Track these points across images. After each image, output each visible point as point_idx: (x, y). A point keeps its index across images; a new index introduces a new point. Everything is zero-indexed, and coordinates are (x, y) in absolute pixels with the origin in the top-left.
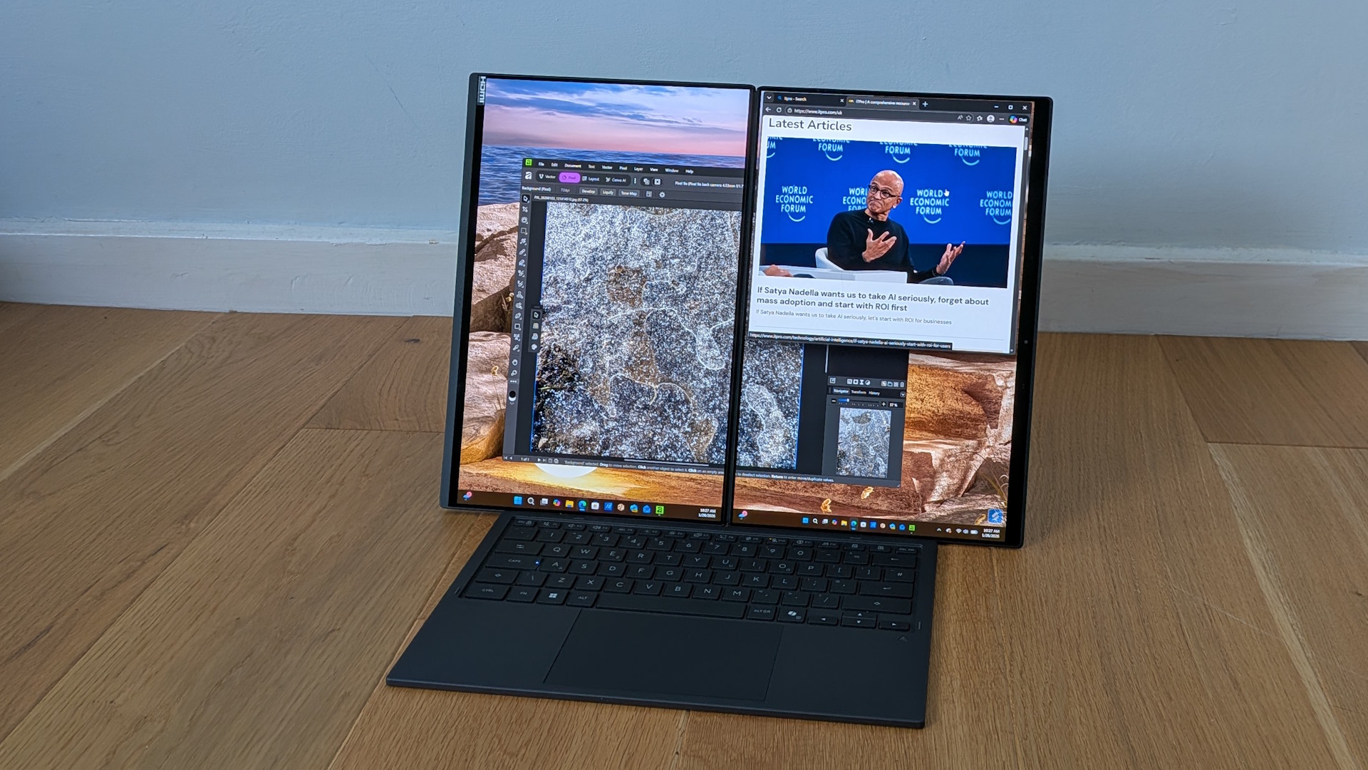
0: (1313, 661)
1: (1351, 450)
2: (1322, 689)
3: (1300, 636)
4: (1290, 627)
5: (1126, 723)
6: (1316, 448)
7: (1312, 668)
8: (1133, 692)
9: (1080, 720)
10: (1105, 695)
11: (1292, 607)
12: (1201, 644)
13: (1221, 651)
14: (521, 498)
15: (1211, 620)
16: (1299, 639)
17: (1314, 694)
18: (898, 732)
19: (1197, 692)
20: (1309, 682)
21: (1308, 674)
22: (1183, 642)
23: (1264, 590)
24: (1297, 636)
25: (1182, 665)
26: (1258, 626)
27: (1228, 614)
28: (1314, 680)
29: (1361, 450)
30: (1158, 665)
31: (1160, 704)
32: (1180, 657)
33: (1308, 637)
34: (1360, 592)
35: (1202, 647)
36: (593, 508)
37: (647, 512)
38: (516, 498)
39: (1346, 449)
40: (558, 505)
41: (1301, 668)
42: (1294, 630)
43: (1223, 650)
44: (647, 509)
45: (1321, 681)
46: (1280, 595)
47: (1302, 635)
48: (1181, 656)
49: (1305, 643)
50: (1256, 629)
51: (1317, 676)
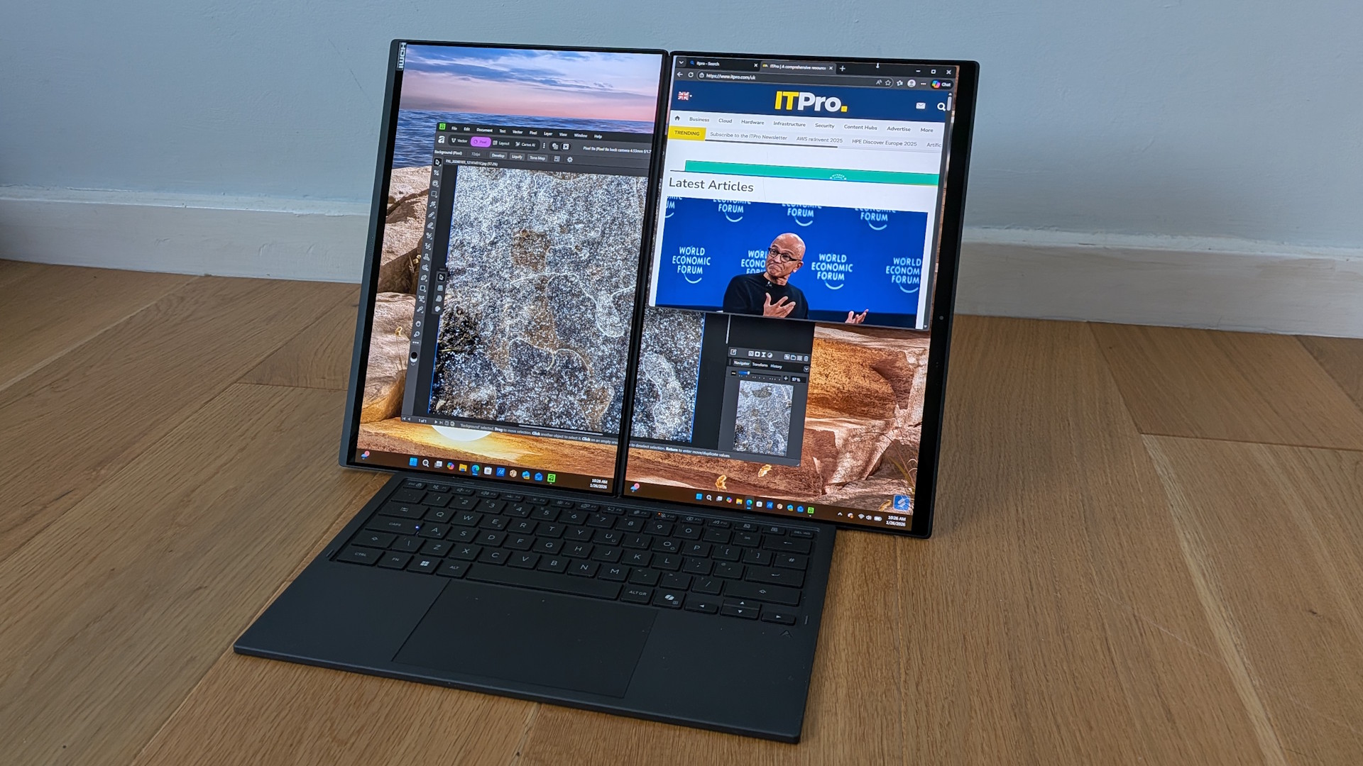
0: (1261, 690)
1: (1301, 448)
2: (1272, 726)
3: (1245, 659)
4: (1234, 648)
5: (1037, 754)
6: (1261, 445)
7: (1260, 699)
8: (1047, 717)
9: (982, 748)
10: (1013, 718)
11: (1236, 623)
12: (1129, 662)
13: (1152, 673)
14: (416, 460)
15: (1141, 635)
16: (1244, 663)
17: (1262, 732)
18: (769, 747)
19: (1122, 721)
20: (1256, 717)
21: (1254, 705)
22: (1108, 658)
23: (1204, 604)
24: (1242, 659)
25: (1106, 688)
26: (1196, 645)
27: (1161, 628)
28: (1262, 715)
29: (1310, 449)
30: (1078, 685)
31: (1078, 734)
32: (1104, 677)
33: (1254, 661)
34: (1315, 610)
35: (1131, 666)
36: (485, 473)
37: (539, 479)
38: (412, 459)
39: (1295, 448)
40: (452, 468)
41: (1246, 699)
42: (1238, 651)
43: (1155, 671)
44: (539, 476)
45: (1270, 716)
46: (1223, 609)
47: (1248, 658)
48: (1105, 676)
49: (1251, 668)
50: (1195, 648)
51: (1265, 710)
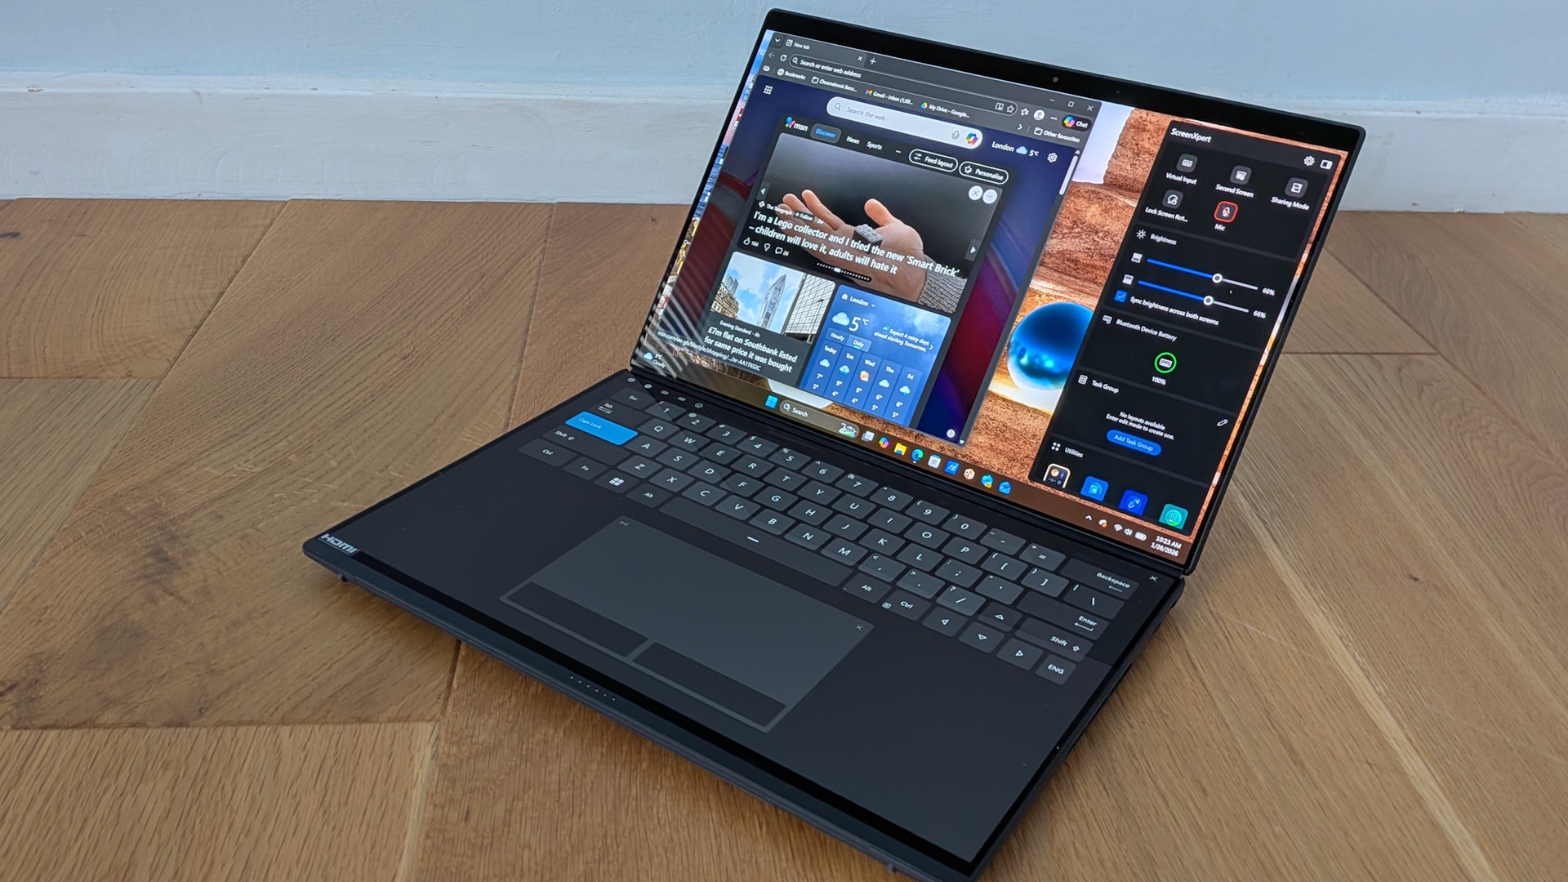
0: (1389, 699)
1: (1333, 356)
2: (1417, 750)
3: (1358, 657)
4: (1340, 642)
5: (1148, 846)
6: (1288, 355)
7: (1391, 712)
8: (1145, 784)
9: (1076, 849)
10: (1104, 793)
11: (1332, 607)
12: (1224, 681)
13: (1256, 694)
15: (1226, 638)
16: (1358, 662)
17: (1410, 763)
19: (1240, 775)
20: (1395, 740)
21: (1386, 721)
22: (1197, 680)
23: (1286, 582)
24: (1354, 657)
25: (1207, 726)
26: (1296, 644)
27: (1247, 626)
28: (1402, 736)
29: (1345, 356)
30: (1172, 728)
31: (1191, 805)
32: (1199, 710)
33: (1369, 656)
34: (1415, 576)
35: (1227, 687)
39: (1326, 356)
41: (1377, 716)
42: (1346, 646)
43: (1258, 691)
45: (1411, 735)
46: (1310, 587)
47: (1361, 655)
48: (1200, 707)
49: (1369, 668)
50: (1294, 648)
51: (1403, 728)
